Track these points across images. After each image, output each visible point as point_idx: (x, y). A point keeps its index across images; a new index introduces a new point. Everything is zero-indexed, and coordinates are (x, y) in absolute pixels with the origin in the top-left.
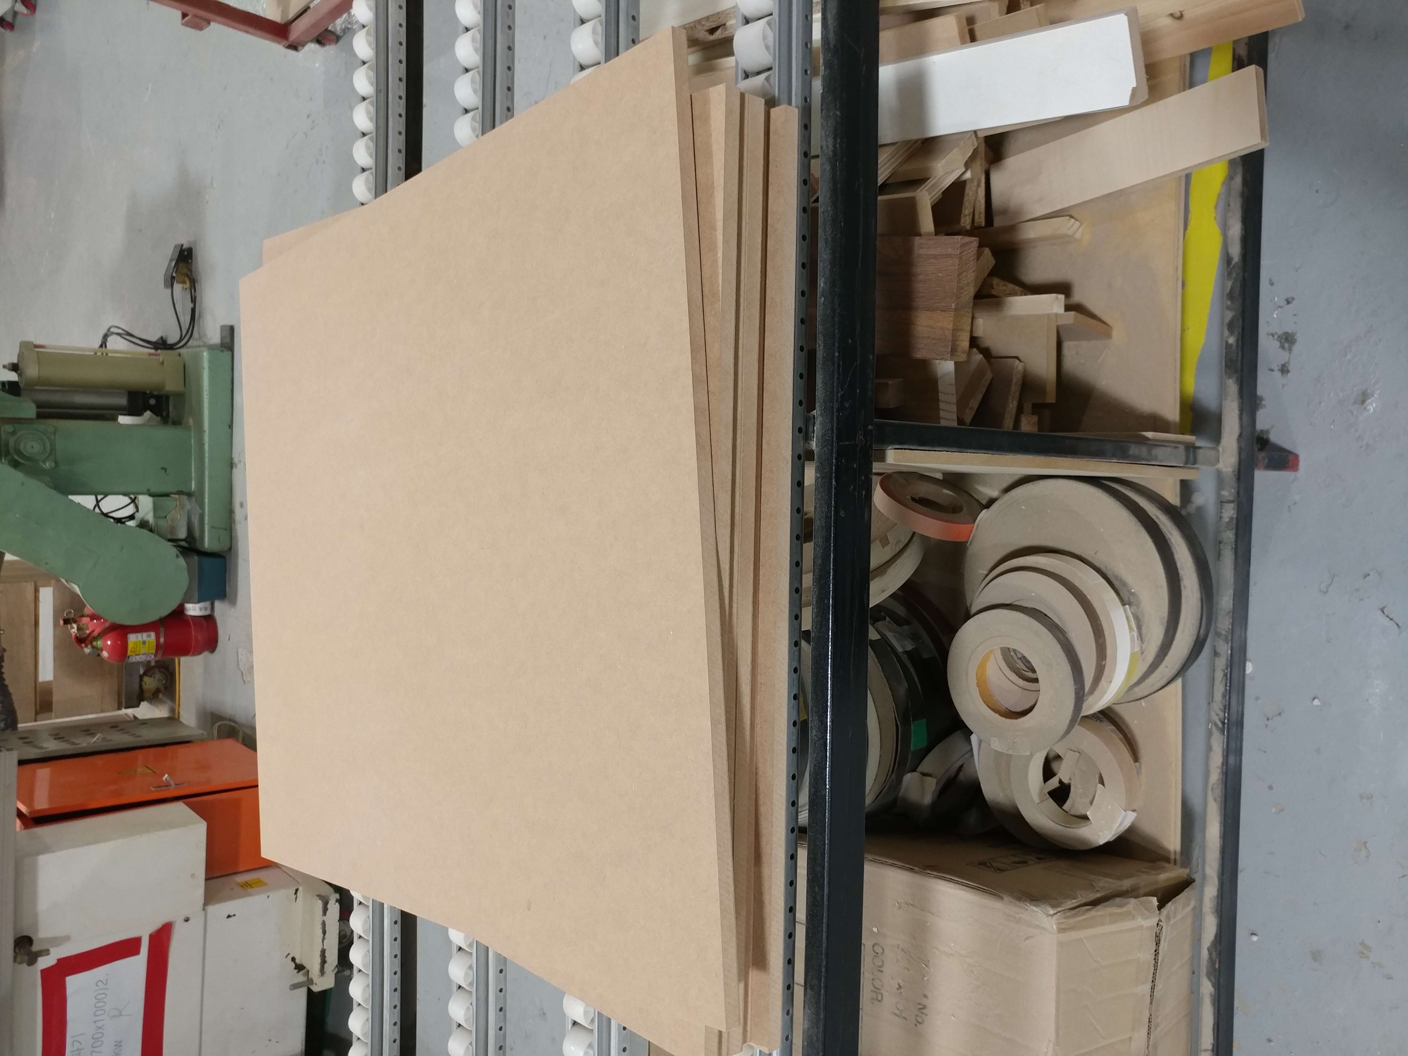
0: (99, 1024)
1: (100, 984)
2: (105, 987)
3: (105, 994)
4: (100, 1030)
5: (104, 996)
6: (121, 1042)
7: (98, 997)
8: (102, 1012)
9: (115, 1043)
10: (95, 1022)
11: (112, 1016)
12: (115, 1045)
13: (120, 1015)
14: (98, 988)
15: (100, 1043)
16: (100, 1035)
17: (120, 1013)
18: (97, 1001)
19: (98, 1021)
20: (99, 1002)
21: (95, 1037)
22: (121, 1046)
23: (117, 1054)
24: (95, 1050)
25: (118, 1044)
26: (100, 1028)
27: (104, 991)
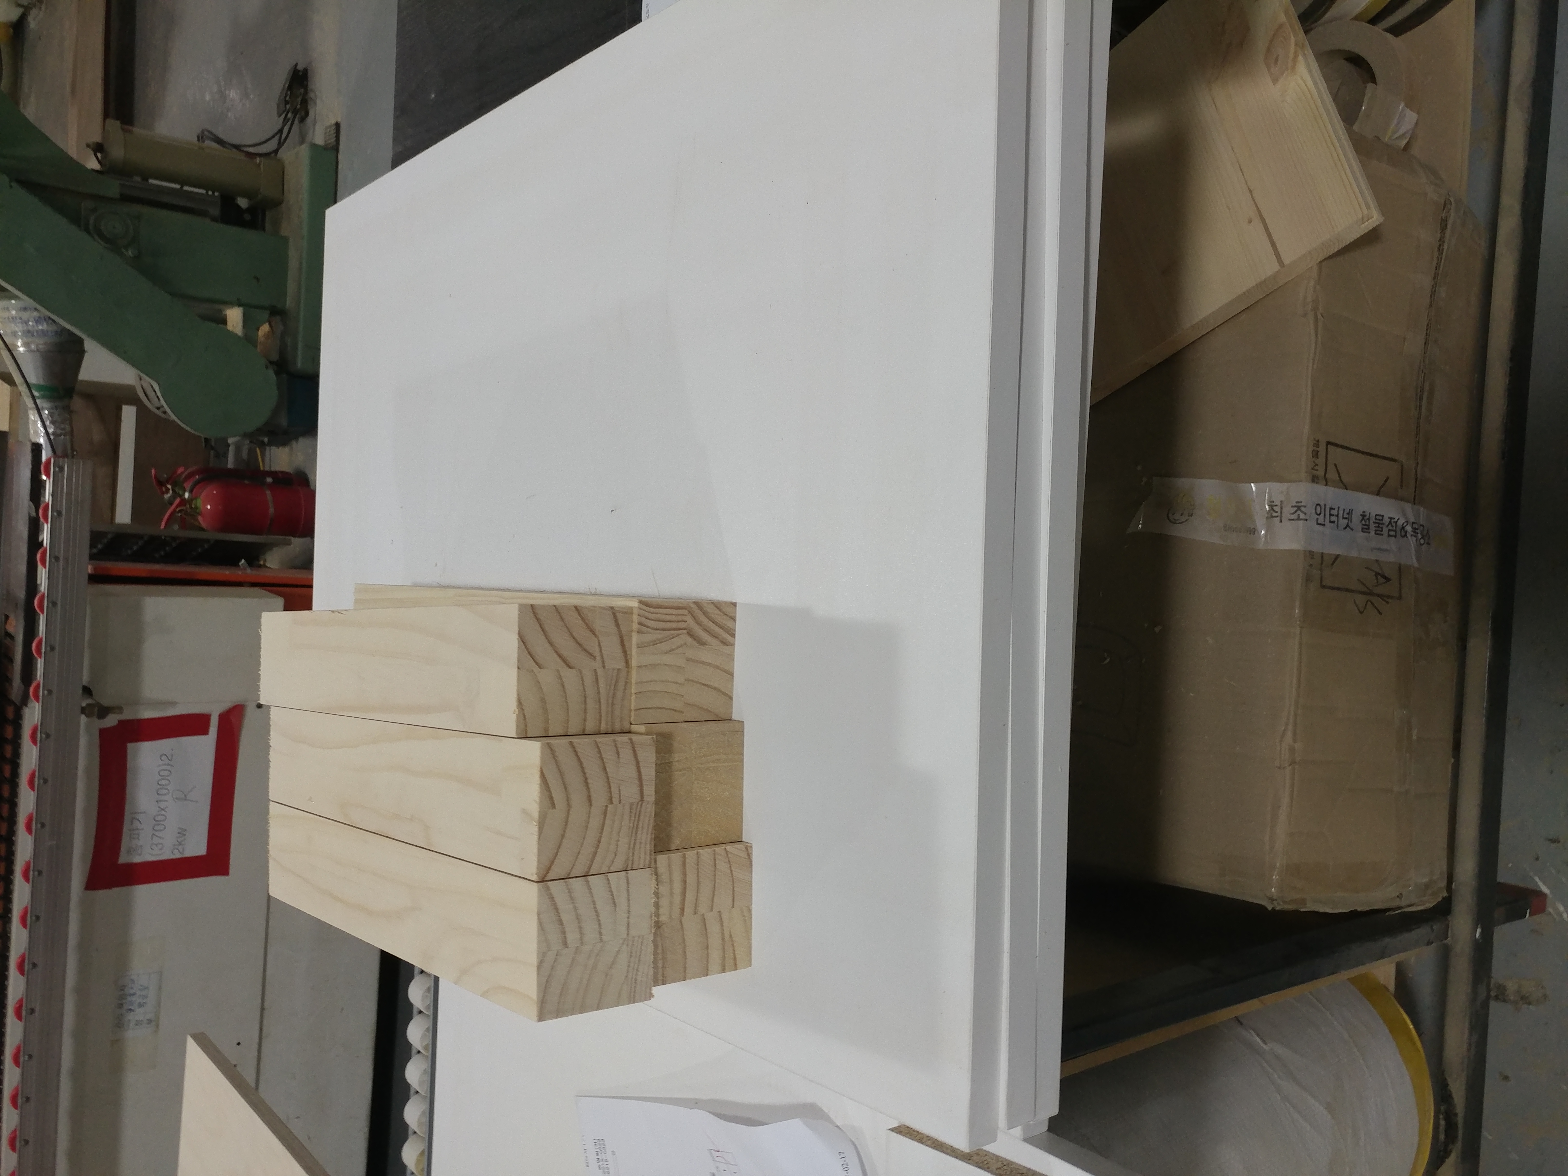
0: (162, 805)
1: (163, 758)
2: (168, 762)
3: (170, 771)
4: (163, 812)
5: (167, 773)
6: (186, 830)
8: (166, 791)
9: (180, 831)
10: (158, 801)
11: (177, 799)
12: (179, 833)
13: (186, 799)
14: (162, 763)
15: (162, 827)
16: (162, 818)
17: (185, 796)
18: (160, 777)
19: (161, 801)
20: (163, 779)
21: (158, 818)
22: (185, 835)
23: (180, 844)
24: (157, 833)
25: (182, 833)
26: (163, 809)
27: (169, 768)
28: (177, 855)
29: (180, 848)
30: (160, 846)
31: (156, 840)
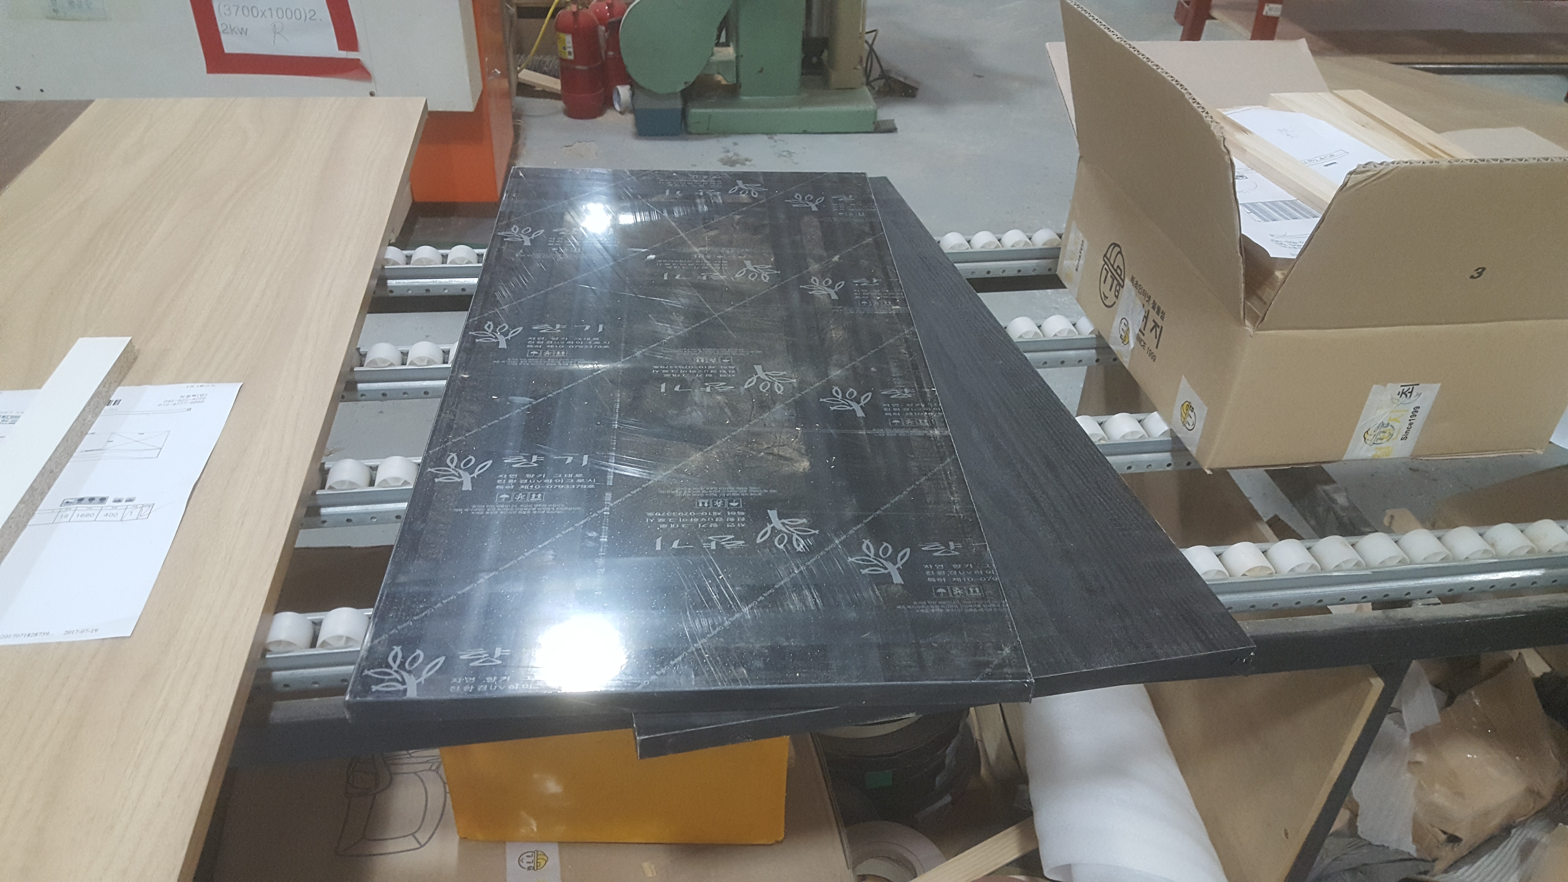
0: (268, 13)
1: (312, 13)
2: (308, 17)
3: (300, 19)
4: (260, 14)
5: (298, 16)
6: (246, 34)
7: (297, 12)
8: (280, 16)
9: (245, 28)
10: (270, 9)
11: (275, 25)
12: (242, 29)
13: (275, 33)
14: (307, 11)
15: (246, 12)
16: (255, 14)
17: (279, 33)
18: (293, 11)
19: (271, 12)
21: (254, 9)
22: (241, 34)
23: (232, 30)
24: (240, 9)
25: (243, 32)
26: (263, 13)
27: (303, 16)
28: (220, 28)
29: (229, 30)
30: (227, 12)
31: (234, 9)
